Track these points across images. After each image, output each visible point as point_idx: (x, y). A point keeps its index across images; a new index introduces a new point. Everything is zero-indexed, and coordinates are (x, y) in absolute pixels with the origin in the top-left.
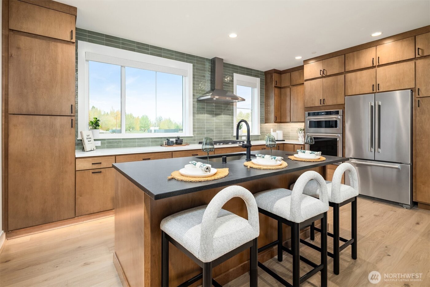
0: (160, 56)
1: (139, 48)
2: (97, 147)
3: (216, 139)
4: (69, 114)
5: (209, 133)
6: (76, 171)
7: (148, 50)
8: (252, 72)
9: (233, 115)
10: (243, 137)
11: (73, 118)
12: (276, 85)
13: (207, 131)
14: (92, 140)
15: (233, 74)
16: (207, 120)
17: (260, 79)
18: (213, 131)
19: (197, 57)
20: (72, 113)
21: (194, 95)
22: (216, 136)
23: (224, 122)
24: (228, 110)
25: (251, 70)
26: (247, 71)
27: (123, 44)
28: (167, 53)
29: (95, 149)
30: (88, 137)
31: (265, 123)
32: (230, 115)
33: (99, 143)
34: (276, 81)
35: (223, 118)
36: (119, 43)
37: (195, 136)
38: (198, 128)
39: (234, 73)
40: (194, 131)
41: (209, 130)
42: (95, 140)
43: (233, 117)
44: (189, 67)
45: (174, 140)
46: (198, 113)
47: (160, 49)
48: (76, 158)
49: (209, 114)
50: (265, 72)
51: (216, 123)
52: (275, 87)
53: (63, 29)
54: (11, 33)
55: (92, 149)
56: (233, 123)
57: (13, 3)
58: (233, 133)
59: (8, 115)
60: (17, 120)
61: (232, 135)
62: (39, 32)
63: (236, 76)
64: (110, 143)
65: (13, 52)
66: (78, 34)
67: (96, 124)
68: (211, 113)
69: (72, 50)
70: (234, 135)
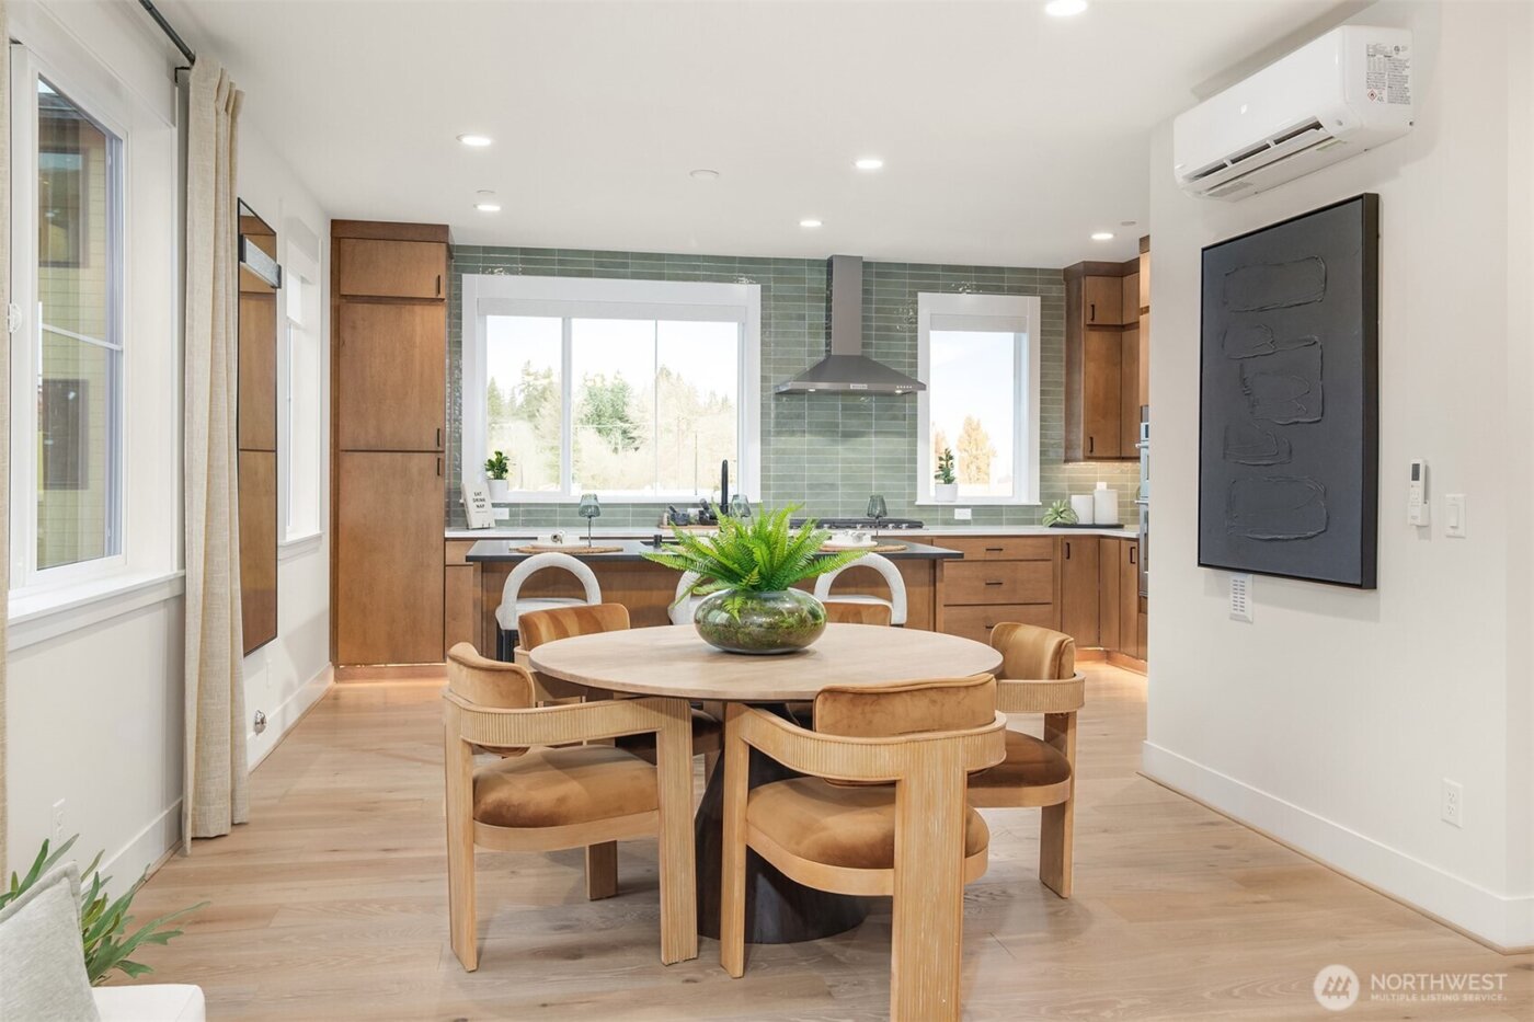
0: (660, 277)
1: (601, 265)
2: (499, 523)
3: (844, 512)
4: (433, 447)
5: (818, 494)
6: (445, 566)
7: (625, 265)
8: (1002, 280)
9: (914, 434)
10: (957, 510)
11: (441, 456)
12: (1093, 319)
13: (811, 487)
14: (488, 504)
15: (916, 296)
16: (811, 452)
17: (1039, 298)
18: (833, 486)
19: (776, 261)
20: (439, 445)
21: (764, 379)
22: (846, 504)
23: (877, 459)
24: (895, 418)
25: (1000, 270)
26: (977, 279)
27: (561, 262)
28: (679, 267)
29: (493, 525)
30: (478, 497)
31: (1067, 461)
32: (901, 434)
33: (504, 514)
34: (1093, 306)
35: (875, 447)
36: (552, 262)
37: (766, 503)
38: (778, 478)
39: (920, 294)
40: (764, 487)
41: (818, 486)
42: (494, 505)
43: (916, 441)
44: (747, 294)
45: (693, 512)
46: (779, 433)
47: (660, 257)
48: (446, 539)
49: (819, 433)
50: (1065, 269)
51: (845, 460)
52: (1093, 327)
53: (424, 275)
54: (343, 302)
55: (485, 524)
56: (914, 461)
57: (347, 245)
58: (914, 495)
59: (338, 452)
60: (350, 461)
61: (912, 503)
62: (385, 290)
63: (928, 302)
64: (530, 514)
65: (346, 335)
66: (463, 258)
67: (498, 467)
68: (830, 430)
69: (439, 314)
70: (917, 503)
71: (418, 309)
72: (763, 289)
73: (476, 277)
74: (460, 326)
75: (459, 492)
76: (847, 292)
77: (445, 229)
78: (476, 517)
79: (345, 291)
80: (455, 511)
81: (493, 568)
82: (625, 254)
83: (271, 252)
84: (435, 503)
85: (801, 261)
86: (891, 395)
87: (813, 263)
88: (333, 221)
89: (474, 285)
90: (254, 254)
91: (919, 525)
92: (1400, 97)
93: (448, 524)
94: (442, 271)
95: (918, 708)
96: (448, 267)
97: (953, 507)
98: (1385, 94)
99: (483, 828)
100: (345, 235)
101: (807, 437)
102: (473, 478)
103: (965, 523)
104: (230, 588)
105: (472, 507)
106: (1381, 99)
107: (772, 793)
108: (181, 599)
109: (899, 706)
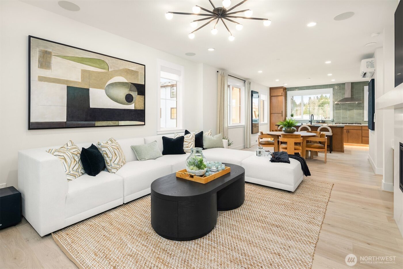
0: (316, 89)
1: (306, 88)
7: (310, 88)
9: (364, 109)
11: (282, 114)
13: (342, 118)
16: (342, 113)
18: (347, 118)
19: (336, 84)
21: (333, 102)
22: (349, 121)
23: (355, 113)
24: (360, 107)
27: (301, 88)
32: (361, 109)
37: (334, 120)
39: (365, 86)
40: (333, 118)
41: (344, 118)
45: (321, 121)
46: (336, 110)
49: (344, 110)
51: (349, 114)
54: (271, 97)
57: (271, 90)
58: (364, 119)
59: (270, 113)
60: (271, 115)
62: (276, 95)
65: (271, 100)
66: (288, 89)
67: (292, 116)
68: (346, 109)
69: (282, 97)
70: (364, 120)
71: (279, 97)
72: (333, 89)
73: (289, 92)
77: (283, 87)
79: (271, 95)
82: (310, 86)
84: (282, 120)
85: (340, 84)
86: (356, 103)
87: (342, 84)
88: (270, 88)
92: (373, 67)
94: (282, 92)
98: (370, 67)
99: (260, 145)
101: (342, 110)
102: (288, 117)
106: (369, 68)
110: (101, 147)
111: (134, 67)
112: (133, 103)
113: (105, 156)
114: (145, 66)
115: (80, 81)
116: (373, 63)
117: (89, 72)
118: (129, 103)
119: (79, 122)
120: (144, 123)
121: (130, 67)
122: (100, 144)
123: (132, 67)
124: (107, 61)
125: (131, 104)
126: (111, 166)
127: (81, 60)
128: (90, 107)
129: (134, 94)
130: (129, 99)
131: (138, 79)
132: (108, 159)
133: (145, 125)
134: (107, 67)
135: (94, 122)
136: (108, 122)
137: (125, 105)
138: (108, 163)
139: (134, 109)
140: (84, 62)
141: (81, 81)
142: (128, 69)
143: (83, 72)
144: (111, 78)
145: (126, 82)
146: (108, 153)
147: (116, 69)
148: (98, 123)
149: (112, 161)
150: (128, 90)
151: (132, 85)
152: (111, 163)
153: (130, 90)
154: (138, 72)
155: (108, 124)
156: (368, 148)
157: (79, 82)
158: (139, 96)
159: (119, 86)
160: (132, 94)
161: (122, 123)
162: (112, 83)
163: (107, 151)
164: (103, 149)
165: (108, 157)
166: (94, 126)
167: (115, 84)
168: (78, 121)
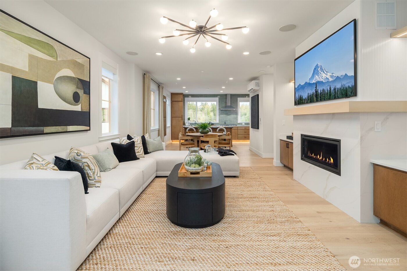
0: (207, 97)
1: (200, 96)
2: (189, 125)
4: (181, 117)
6: (183, 130)
7: (203, 96)
9: (237, 115)
14: (188, 123)
15: (237, 98)
16: (225, 117)
19: (220, 95)
21: (219, 109)
23: (232, 118)
24: (235, 113)
28: (209, 96)
33: (190, 124)
35: (232, 116)
37: (219, 123)
38: (221, 120)
40: (219, 121)
44: (217, 99)
46: (221, 115)
47: (207, 95)
48: (183, 127)
51: (229, 118)
53: (180, 98)
54: (172, 102)
55: (187, 125)
56: (237, 118)
59: (172, 117)
60: (173, 118)
61: (237, 123)
62: (176, 100)
63: (239, 99)
64: (191, 124)
65: (173, 105)
66: (185, 96)
67: (189, 119)
68: (227, 114)
69: (182, 103)
71: (180, 102)
72: (219, 98)
74: (185, 103)
75: (185, 122)
76: (229, 98)
77: (183, 93)
78: (186, 124)
79: (172, 100)
80: (184, 124)
81: (186, 128)
83: (166, 99)
84: (182, 123)
86: (233, 110)
87: (224, 95)
89: (186, 99)
90: (165, 100)
91: (237, 125)
92: (259, 86)
93: (184, 125)
94: (182, 98)
95: (211, 136)
96: (183, 97)
97: (242, 123)
98: (257, 86)
100: (172, 94)
101: (224, 115)
102: (186, 121)
103: (244, 125)
104: (163, 129)
105: (186, 123)
107: (203, 143)
108: (159, 130)
109: (209, 136)
110: (82, 158)
111: (81, 60)
112: (80, 104)
113: (87, 168)
114: (89, 58)
115: (27, 70)
116: (259, 83)
117: (37, 58)
118: (76, 104)
119: (27, 128)
120: (89, 127)
121: (77, 59)
122: (81, 154)
123: (79, 59)
124: (55, 47)
125: (78, 105)
126: (94, 180)
127: (29, 41)
128: (39, 107)
129: (81, 92)
130: (76, 98)
131: (84, 75)
132: (90, 171)
133: (90, 130)
134: (56, 56)
135: (43, 128)
136: (57, 127)
137: (73, 106)
138: (91, 177)
139: (80, 111)
140: (32, 45)
141: (29, 70)
142: (76, 61)
143: (32, 57)
144: (60, 70)
145: (73, 77)
146: (90, 165)
147: (65, 59)
148: (47, 129)
149: (95, 174)
150: (76, 87)
151: (79, 81)
152: (95, 176)
153: (77, 88)
154: (84, 65)
155: (57, 129)
156: (249, 142)
157: (26, 72)
158: (85, 95)
159: (67, 80)
160: (79, 92)
161: (71, 128)
162: (61, 77)
163: (88, 162)
164: (84, 160)
165: (90, 170)
166: (42, 133)
167: (63, 78)
168: (25, 127)
